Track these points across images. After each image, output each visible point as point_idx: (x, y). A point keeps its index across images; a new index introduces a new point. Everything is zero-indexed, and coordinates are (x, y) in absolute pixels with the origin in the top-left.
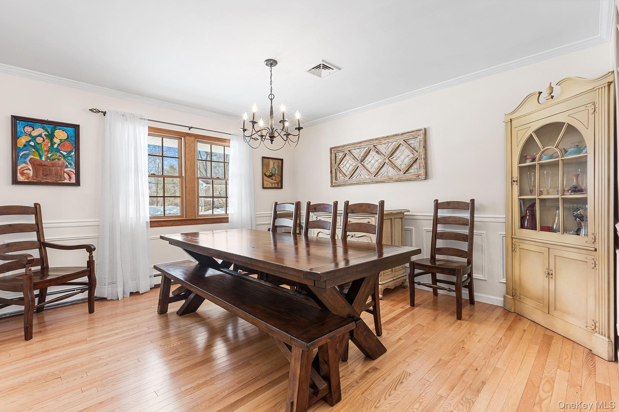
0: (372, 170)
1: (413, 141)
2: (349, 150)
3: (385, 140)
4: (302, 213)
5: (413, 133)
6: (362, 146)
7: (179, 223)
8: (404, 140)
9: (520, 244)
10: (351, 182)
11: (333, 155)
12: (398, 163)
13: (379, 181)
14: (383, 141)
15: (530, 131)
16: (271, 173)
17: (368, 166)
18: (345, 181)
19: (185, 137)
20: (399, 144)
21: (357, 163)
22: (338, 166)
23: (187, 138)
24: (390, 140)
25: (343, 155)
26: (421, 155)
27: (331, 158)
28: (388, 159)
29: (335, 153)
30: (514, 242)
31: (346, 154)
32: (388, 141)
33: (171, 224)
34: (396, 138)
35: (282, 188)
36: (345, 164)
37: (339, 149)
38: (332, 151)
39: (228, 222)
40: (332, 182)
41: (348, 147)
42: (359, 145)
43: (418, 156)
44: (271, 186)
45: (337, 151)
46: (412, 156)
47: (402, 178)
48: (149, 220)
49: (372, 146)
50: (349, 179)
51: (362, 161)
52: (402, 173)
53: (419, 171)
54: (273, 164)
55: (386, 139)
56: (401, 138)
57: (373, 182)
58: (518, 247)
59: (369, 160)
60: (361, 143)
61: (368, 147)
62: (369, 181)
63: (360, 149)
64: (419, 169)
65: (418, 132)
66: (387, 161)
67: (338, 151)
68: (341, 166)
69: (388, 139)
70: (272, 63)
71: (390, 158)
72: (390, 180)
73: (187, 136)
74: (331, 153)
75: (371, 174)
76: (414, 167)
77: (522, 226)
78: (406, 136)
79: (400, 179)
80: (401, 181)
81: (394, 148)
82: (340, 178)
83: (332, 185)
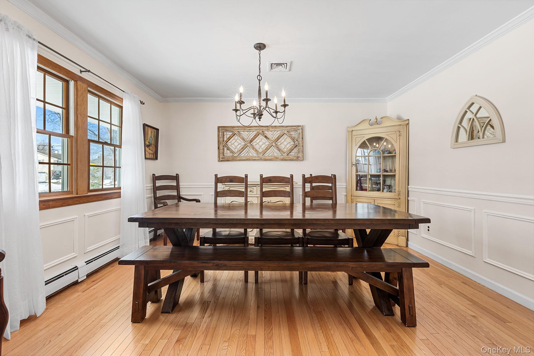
0: (260, 150)
1: (294, 133)
2: (238, 131)
3: (272, 128)
4: (180, 185)
5: (294, 127)
6: (251, 130)
7: (70, 202)
8: (287, 131)
9: (356, 199)
10: (240, 158)
11: (221, 133)
12: (282, 147)
13: (267, 159)
14: (271, 129)
15: (364, 139)
16: (149, 142)
17: (257, 147)
18: (234, 157)
19: (77, 81)
20: (284, 133)
21: (246, 143)
22: (226, 144)
23: (79, 83)
24: (276, 129)
25: (232, 135)
26: (300, 143)
27: (218, 136)
28: (275, 143)
29: (223, 132)
30: (352, 198)
31: (236, 134)
32: (275, 129)
33: (61, 203)
34: (282, 128)
35: (156, 158)
36: (233, 142)
37: (228, 129)
38: (220, 130)
39: (120, 197)
40: (219, 157)
41: (237, 128)
42: (249, 129)
43: (298, 144)
44: (149, 156)
45: (225, 130)
46: (292, 143)
47: (286, 159)
48: (38, 200)
49: (261, 131)
50: (238, 155)
51: (251, 141)
52: (285, 154)
53: (298, 154)
54: (151, 133)
55: (274, 128)
56: (285, 130)
57: (261, 159)
58: (355, 201)
59: (258, 142)
60: (251, 128)
61: (257, 132)
62: (258, 159)
63: (249, 132)
64: (299, 153)
65: (297, 127)
66: (274, 144)
67: (227, 130)
68: (229, 144)
69: (275, 128)
70: (260, 47)
71: (277, 143)
72: (276, 159)
73: (80, 81)
74: (219, 131)
75: (260, 153)
76: (294, 151)
77: (357, 190)
78: (289, 128)
79: (284, 159)
80: (286, 160)
81: (280, 136)
82: (228, 154)
83: (219, 160)
